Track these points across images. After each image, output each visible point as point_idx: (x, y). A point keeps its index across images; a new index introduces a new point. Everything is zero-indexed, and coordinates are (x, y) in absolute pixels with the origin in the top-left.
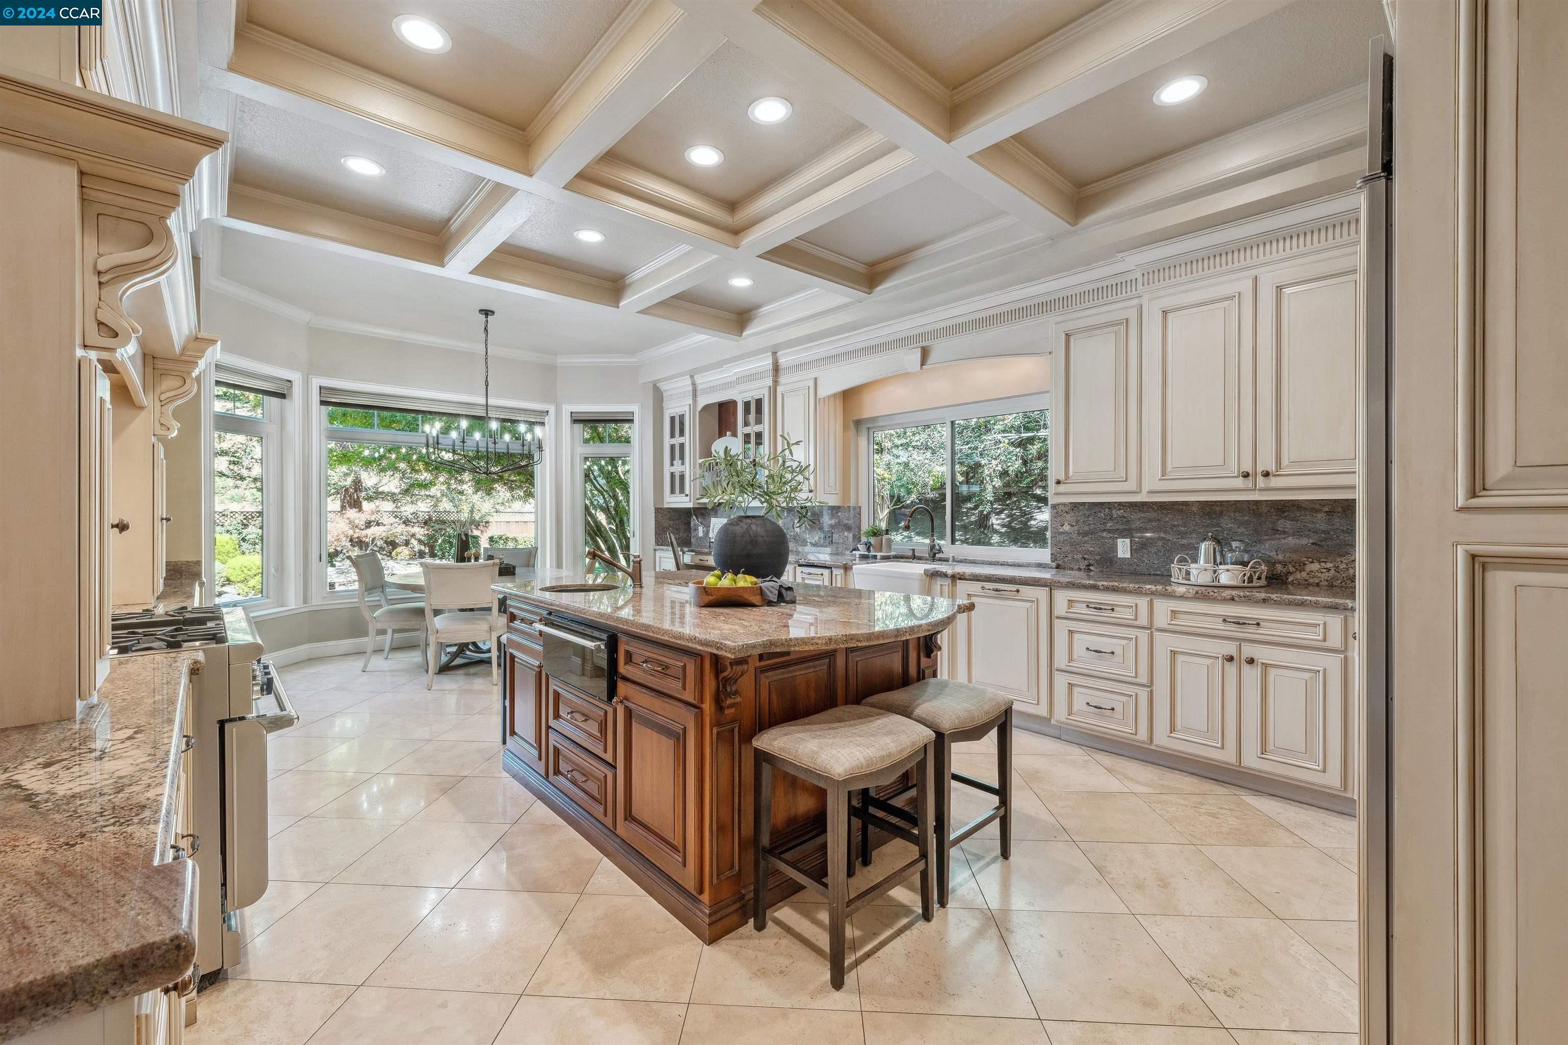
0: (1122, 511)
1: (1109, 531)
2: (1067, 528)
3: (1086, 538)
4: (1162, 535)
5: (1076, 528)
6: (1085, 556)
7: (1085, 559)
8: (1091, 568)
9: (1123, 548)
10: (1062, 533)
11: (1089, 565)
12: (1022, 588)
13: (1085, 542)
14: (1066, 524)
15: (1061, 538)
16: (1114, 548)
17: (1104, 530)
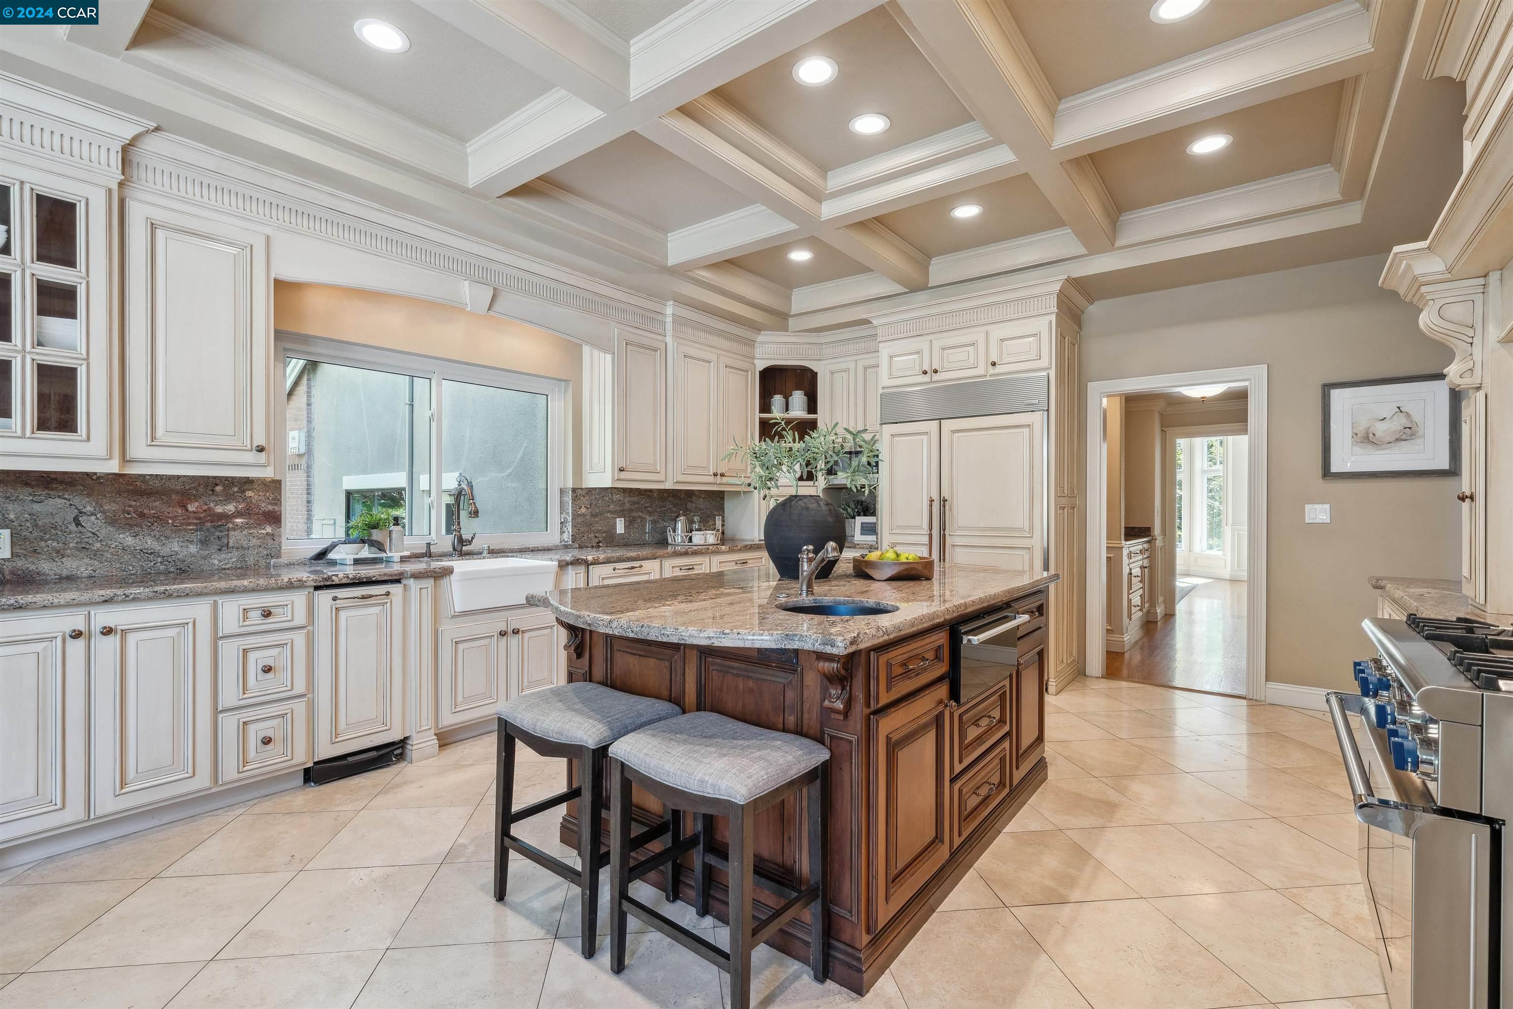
0: (619, 496)
1: (612, 512)
2: (583, 510)
3: (597, 519)
4: (641, 514)
5: (590, 510)
6: (597, 535)
7: (596, 537)
8: (600, 544)
9: (620, 526)
10: (580, 515)
11: (598, 543)
12: (643, 563)
13: (597, 522)
14: (583, 507)
15: (580, 520)
16: (614, 526)
17: (608, 512)
